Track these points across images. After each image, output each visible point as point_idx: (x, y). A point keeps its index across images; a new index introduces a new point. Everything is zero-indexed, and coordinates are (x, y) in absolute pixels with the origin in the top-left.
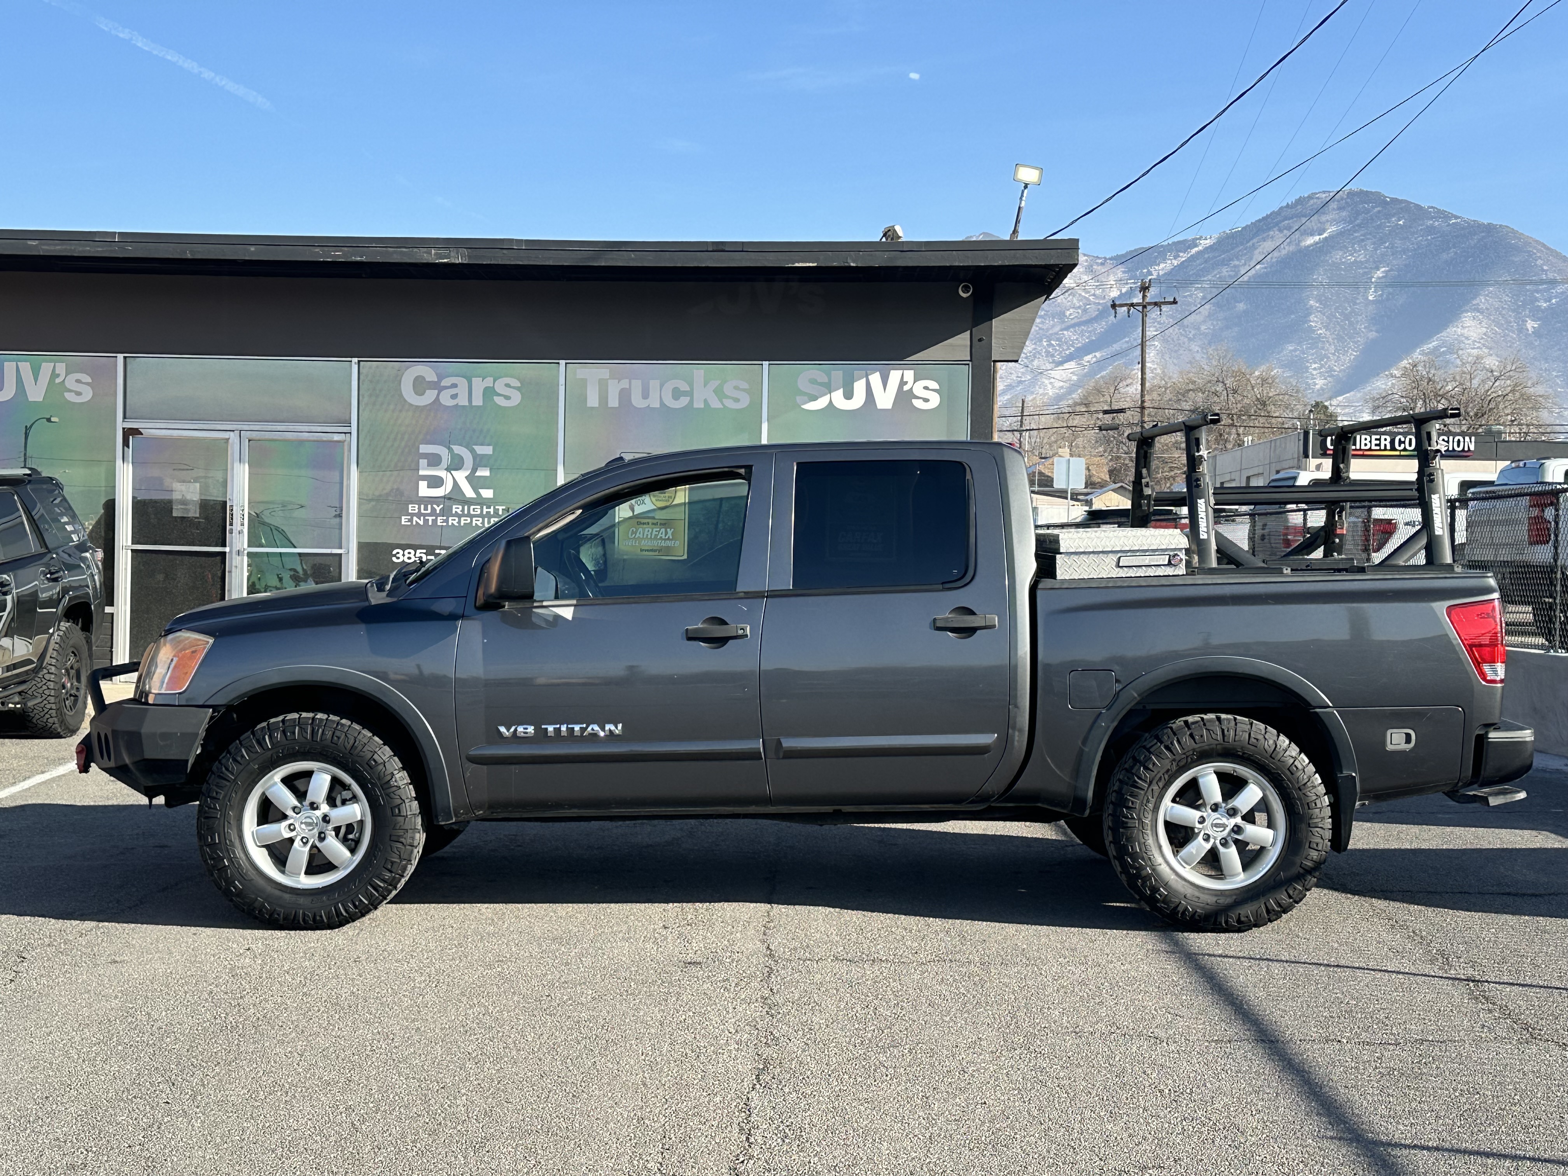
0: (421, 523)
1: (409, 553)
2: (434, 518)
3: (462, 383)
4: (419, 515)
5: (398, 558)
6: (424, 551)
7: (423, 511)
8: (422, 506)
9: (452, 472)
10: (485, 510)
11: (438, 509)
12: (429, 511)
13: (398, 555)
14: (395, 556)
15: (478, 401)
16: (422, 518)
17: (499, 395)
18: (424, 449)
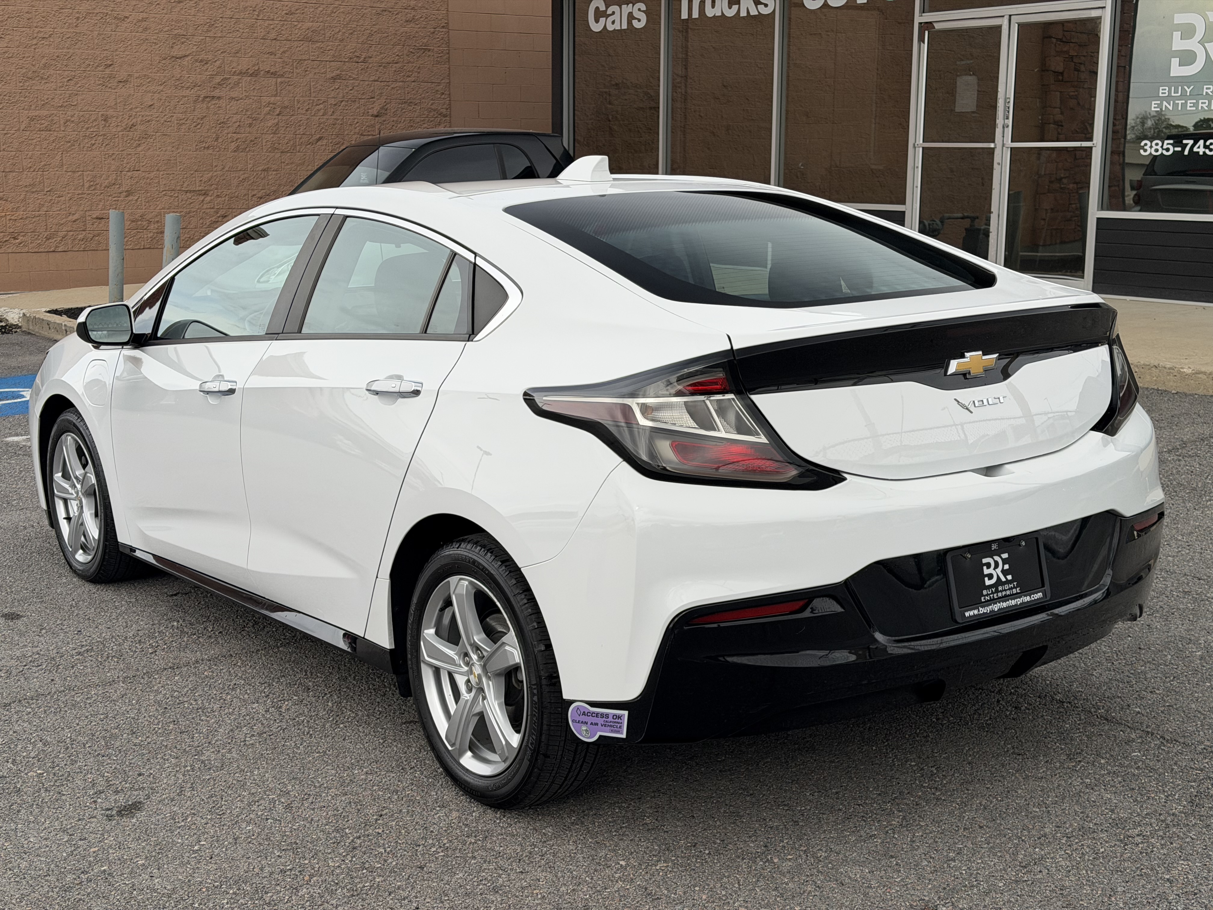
0: (1171, 108)
1: (1157, 144)
2: (1184, 102)
4: (1169, 98)
5: (1145, 151)
6: (1171, 141)
7: (1173, 94)
8: (1173, 88)
11: (1188, 91)
12: (1179, 94)
13: (1145, 147)
14: (1143, 148)
16: (1172, 102)
18: (1180, 18)
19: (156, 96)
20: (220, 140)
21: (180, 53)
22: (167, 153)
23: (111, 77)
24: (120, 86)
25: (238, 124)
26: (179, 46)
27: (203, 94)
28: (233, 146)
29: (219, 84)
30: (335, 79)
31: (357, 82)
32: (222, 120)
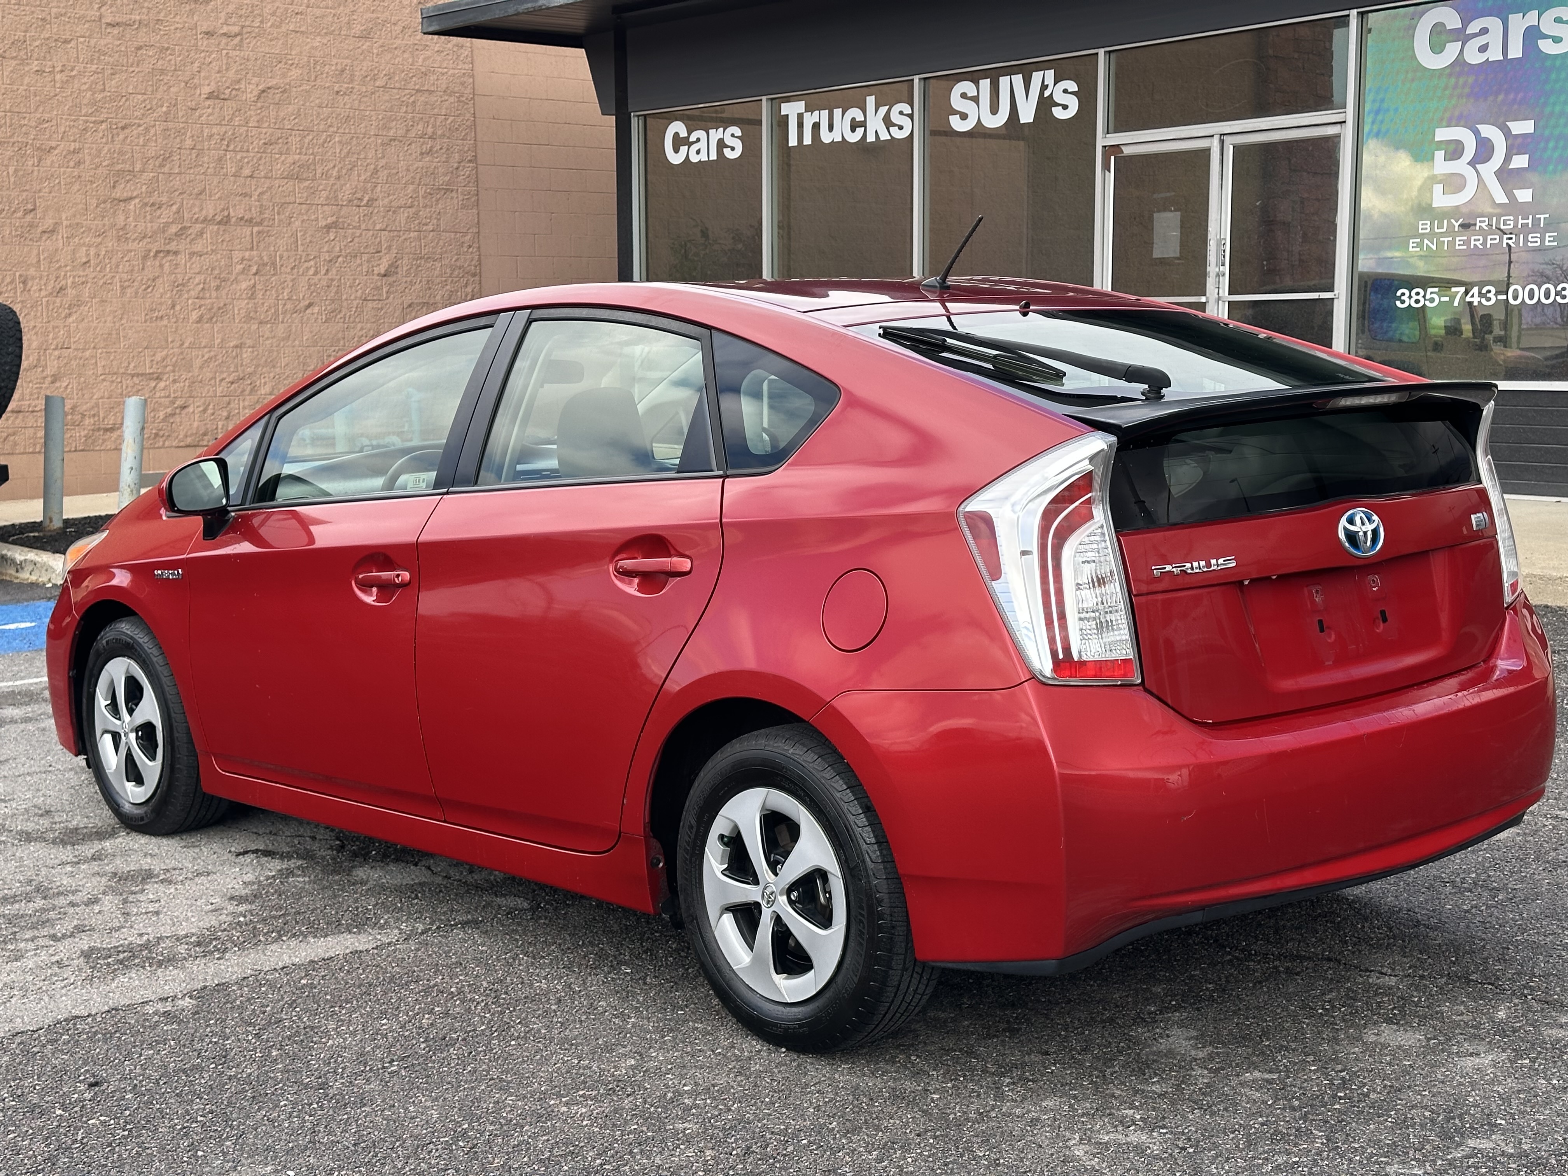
0: (1434, 247)
1: (1418, 294)
2: (1450, 239)
3: (1494, 23)
4: (1431, 235)
5: (1403, 302)
6: (1436, 290)
7: (1436, 230)
8: (1436, 222)
9: (1477, 166)
10: (1521, 221)
11: (1457, 225)
12: (1445, 230)
13: (1403, 298)
14: (1399, 298)
15: (1516, 51)
16: (1435, 240)
17: (1546, 37)
18: (1443, 134)
19: (92, 252)
20: (178, 308)
21: (125, 194)
22: (108, 324)
23: (31, 225)
24: (44, 238)
25: (201, 286)
26: (122, 186)
27: (155, 247)
28: (194, 316)
29: (176, 234)
30: (329, 228)
31: (358, 232)
32: (180, 282)
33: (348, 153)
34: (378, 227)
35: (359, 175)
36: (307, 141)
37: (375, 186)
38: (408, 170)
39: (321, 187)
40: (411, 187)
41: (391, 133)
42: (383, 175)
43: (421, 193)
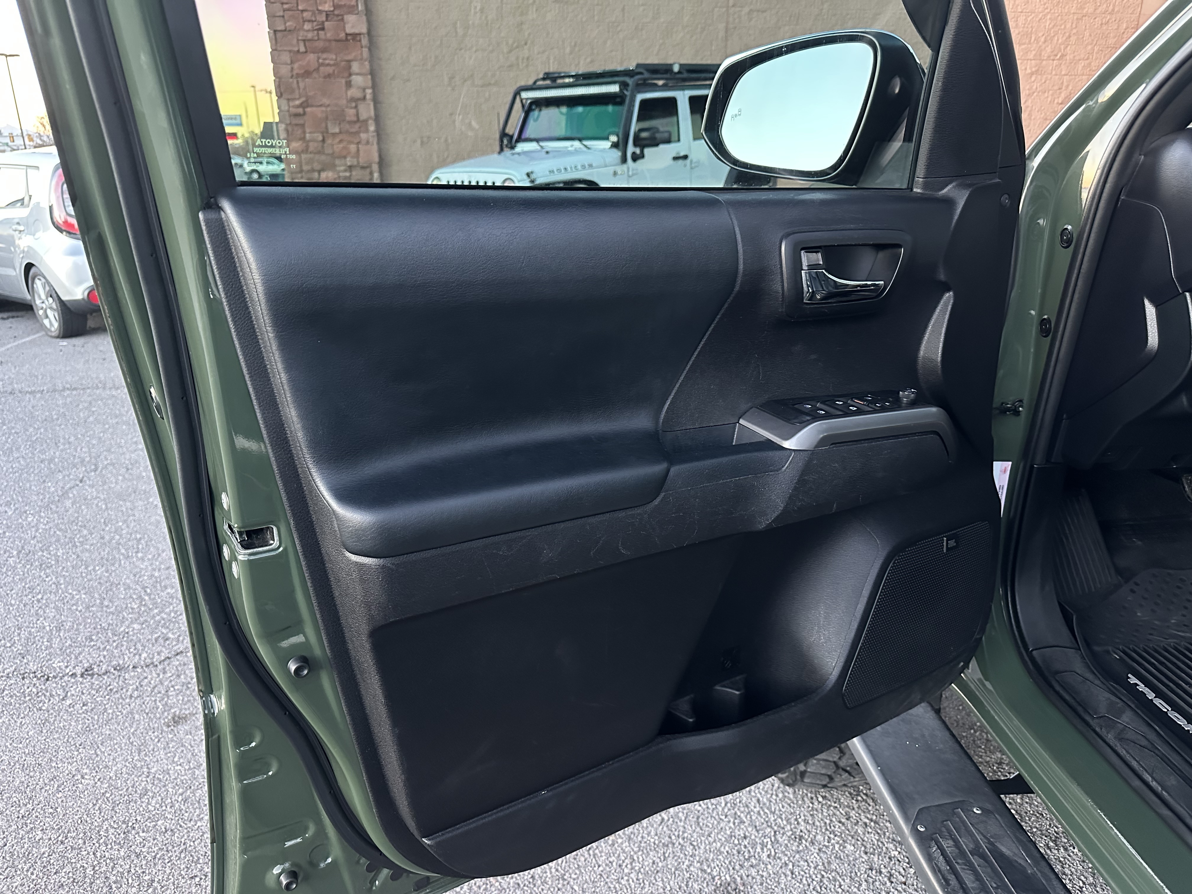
33: (1054, 26)
34: (1063, 73)
35: (1058, 40)
36: (1029, 19)
37: (1067, 47)
38: (1090, 35)
39: (1032, 49)
40: (1090, 47)
41: (1085, 11)
42: (1073, 39)
43: (1096, 49)
